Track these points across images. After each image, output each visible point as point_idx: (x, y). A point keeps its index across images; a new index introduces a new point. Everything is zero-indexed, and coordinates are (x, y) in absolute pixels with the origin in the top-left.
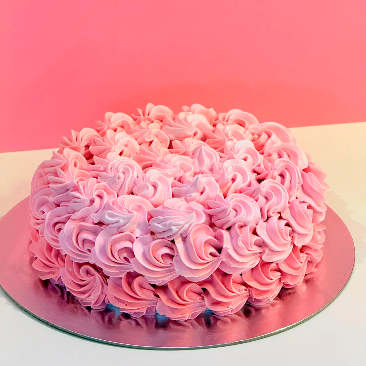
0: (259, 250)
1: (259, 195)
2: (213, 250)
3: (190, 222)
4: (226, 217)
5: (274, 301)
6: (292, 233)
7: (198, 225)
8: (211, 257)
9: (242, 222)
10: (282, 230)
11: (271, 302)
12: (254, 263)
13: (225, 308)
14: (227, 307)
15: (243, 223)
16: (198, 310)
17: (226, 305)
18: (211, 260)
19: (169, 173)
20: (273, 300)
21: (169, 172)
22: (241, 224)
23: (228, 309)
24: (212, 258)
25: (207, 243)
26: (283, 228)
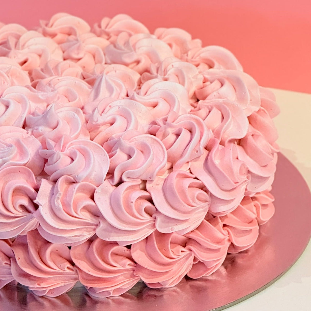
0: (92, 220)
1: (118, 150)
2: (25, 202)
3: (4, 159)
4: (53, 164)
5: (122, 298)
6: (155, 212)
7: (15, 165)
8: (21, 210)
9: (72, 177)
10: (132, 202)
11: (115, 298)
12: (81, 235)
13: (35, 284)
14: (38, 284)
15: (74, 178)
16: (5, 277)
17: (37, 281)
18: (20, 214)
19: (40, 97)
20: (119, 296)
21: (42, 95)
22: (70, 179)
23: (38, 286)
24: (22, 213)
25: (18, 191)
26: (134, 201)
